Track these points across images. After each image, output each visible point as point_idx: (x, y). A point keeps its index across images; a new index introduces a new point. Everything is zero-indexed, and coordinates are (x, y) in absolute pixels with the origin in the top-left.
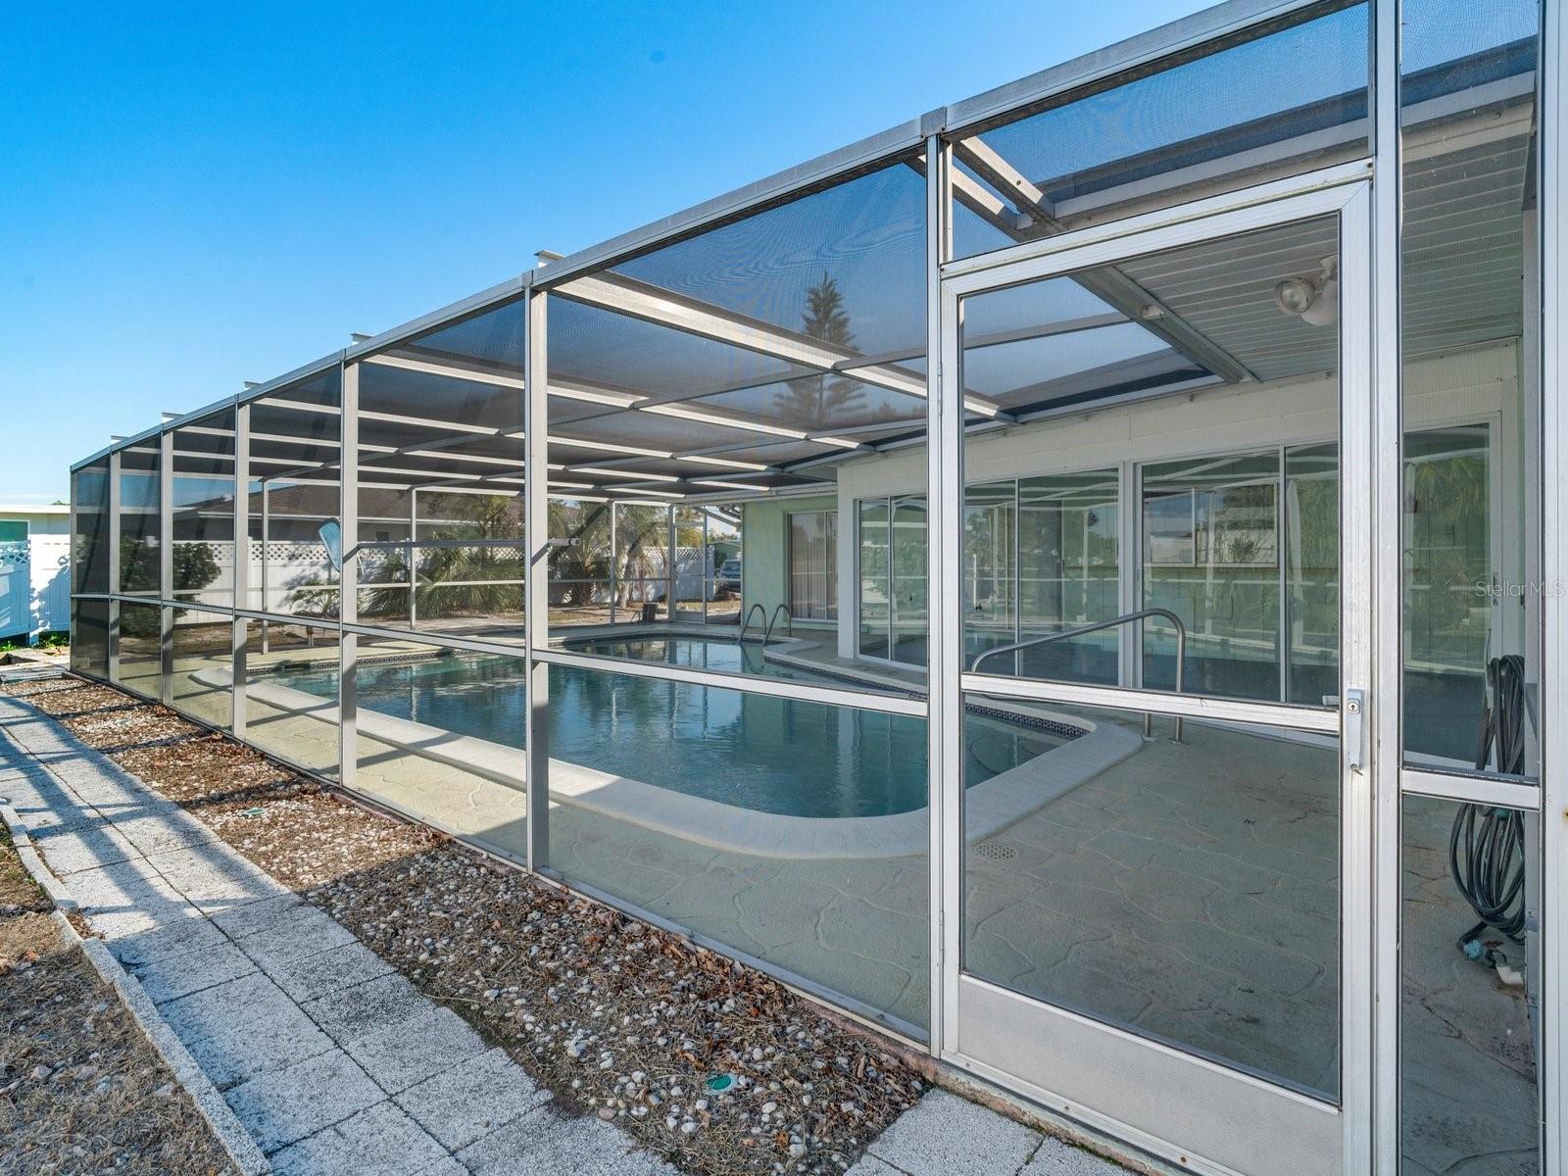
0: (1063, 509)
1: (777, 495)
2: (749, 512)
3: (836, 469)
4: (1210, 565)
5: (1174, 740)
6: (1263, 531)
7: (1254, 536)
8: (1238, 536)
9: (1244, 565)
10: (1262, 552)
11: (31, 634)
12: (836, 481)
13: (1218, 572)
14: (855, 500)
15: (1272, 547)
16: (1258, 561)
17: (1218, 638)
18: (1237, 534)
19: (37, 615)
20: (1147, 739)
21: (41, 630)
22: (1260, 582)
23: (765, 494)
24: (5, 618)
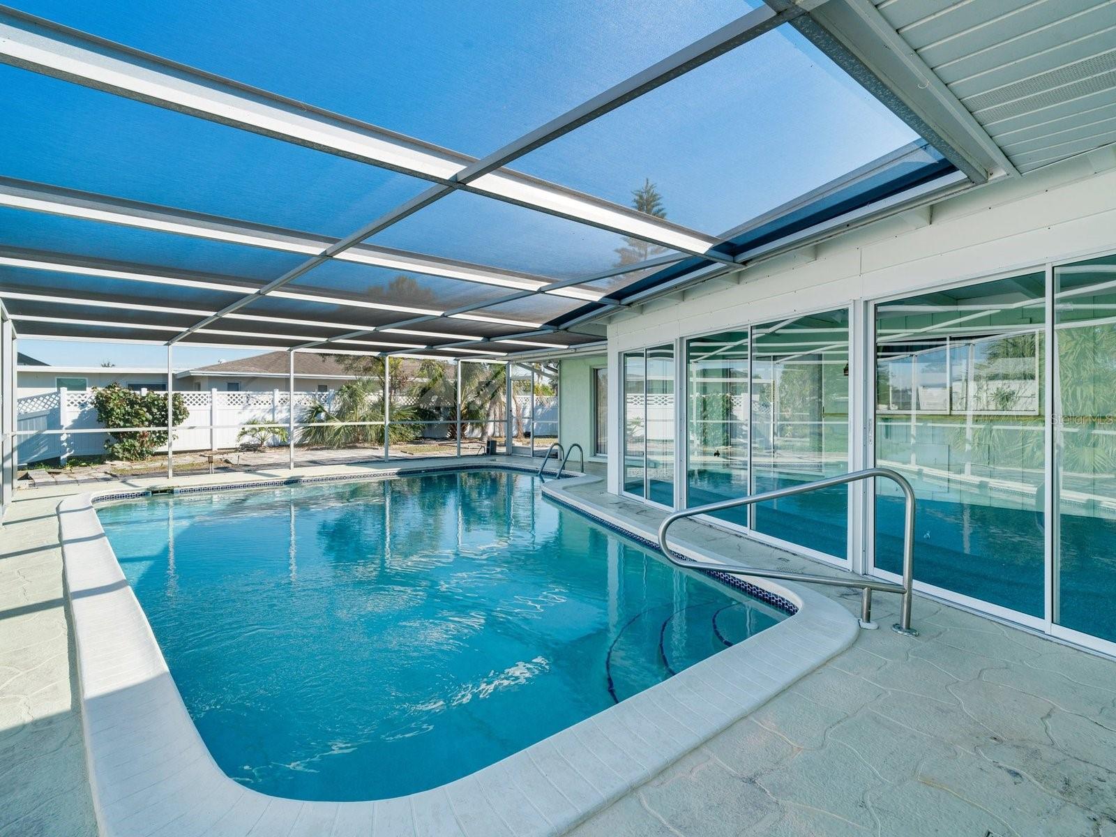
0: (823, 362)
1: (575, 353)
2: (565, 367)
3: (606, 326)
4: (970, 413)
5: (900, 628)
6: (1023, 381)
7: (1014, 385)
8: (1000, 386)
9: (1005, 413)
10: (1022, 401)
11: (62, 458)
12: (607, 340)
13: (977, 419)
14: (620, 353)
15: (1033, 396)
16: (1017, 408)
17: (977, 480)
18: (999, 384)
19: (65, 444)
20: (864, 625)
21: (68, 455)
22: (1020, 428)
23: (563, 352)
24: (44, 446)
